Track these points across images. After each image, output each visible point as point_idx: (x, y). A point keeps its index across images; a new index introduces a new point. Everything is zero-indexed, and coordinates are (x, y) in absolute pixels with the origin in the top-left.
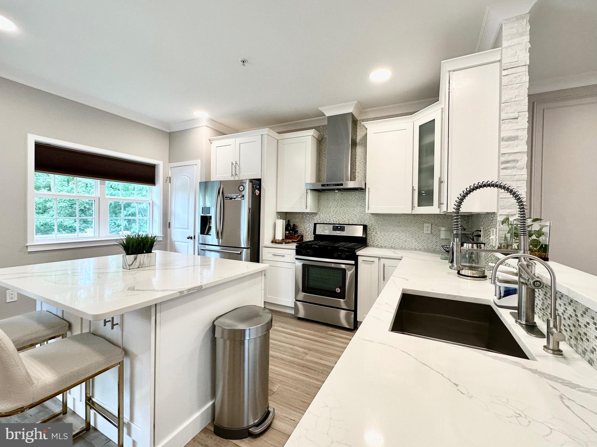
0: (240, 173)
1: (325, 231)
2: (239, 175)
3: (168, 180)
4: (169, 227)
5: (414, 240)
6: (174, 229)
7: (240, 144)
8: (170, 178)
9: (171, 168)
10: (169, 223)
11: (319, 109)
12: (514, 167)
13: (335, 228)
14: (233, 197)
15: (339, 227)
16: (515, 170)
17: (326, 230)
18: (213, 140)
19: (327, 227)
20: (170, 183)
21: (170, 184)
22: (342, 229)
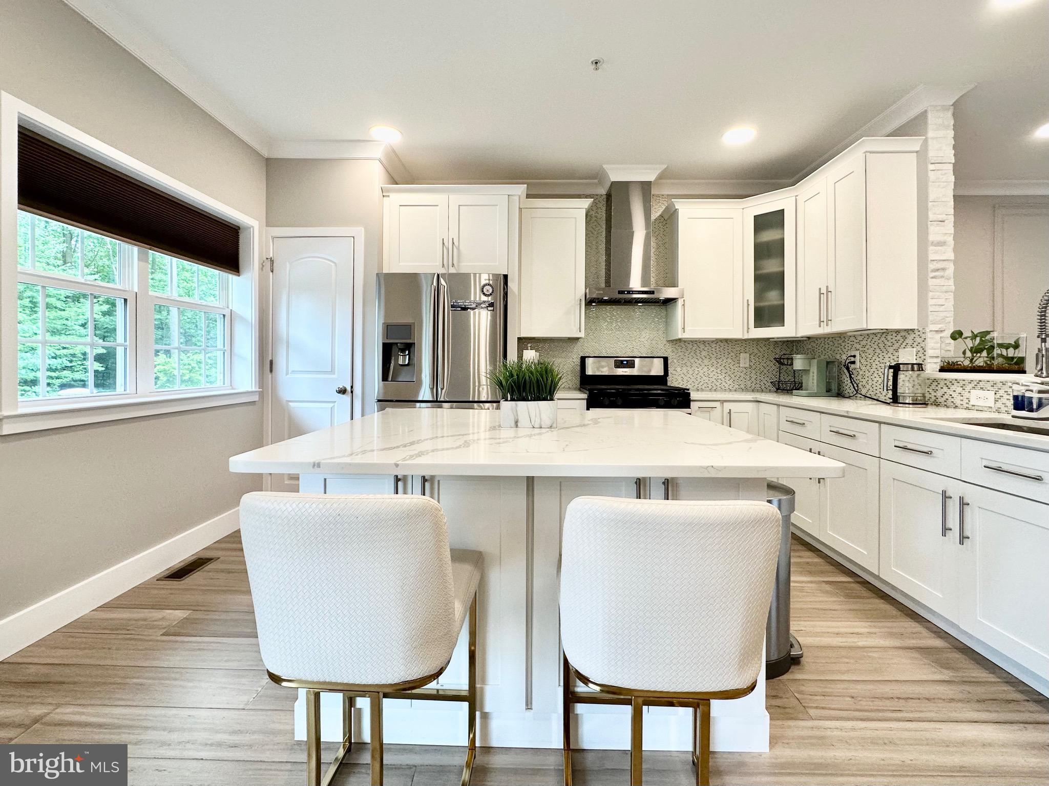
0: (459, 261)
1: (602, 370)
2: (458, 266)
3: (268, 264)
4: (271, 371)
5: (728, 378)
6: (287, 374)
7: (459, 206)
8: (272, 261)
9: (273, 238)
10: (271, 362)
11: (604, 166)
12: (942, 277)
13: (619, 364)
14: (469, 306)
15: (625, 362)
16: (943, 279)
17: (603, 367)
18: (389, 191)
19: (604, 362)
20: (272, 271)
21: (271, 273)
22: (631, 365)
